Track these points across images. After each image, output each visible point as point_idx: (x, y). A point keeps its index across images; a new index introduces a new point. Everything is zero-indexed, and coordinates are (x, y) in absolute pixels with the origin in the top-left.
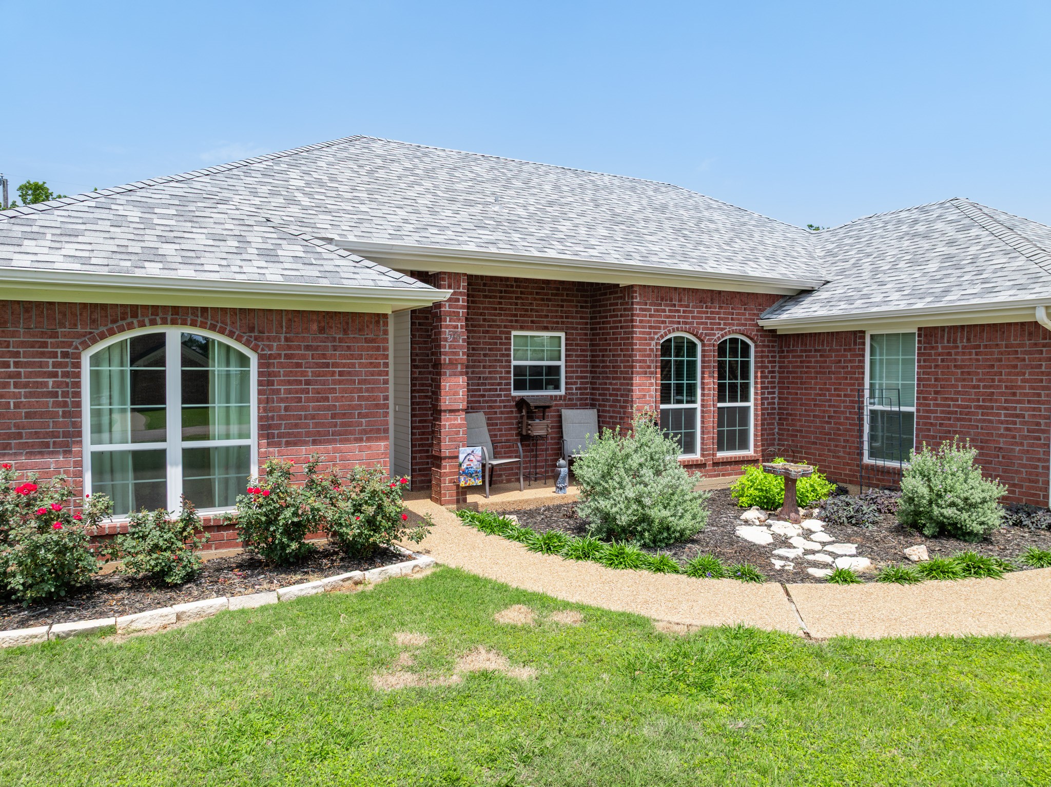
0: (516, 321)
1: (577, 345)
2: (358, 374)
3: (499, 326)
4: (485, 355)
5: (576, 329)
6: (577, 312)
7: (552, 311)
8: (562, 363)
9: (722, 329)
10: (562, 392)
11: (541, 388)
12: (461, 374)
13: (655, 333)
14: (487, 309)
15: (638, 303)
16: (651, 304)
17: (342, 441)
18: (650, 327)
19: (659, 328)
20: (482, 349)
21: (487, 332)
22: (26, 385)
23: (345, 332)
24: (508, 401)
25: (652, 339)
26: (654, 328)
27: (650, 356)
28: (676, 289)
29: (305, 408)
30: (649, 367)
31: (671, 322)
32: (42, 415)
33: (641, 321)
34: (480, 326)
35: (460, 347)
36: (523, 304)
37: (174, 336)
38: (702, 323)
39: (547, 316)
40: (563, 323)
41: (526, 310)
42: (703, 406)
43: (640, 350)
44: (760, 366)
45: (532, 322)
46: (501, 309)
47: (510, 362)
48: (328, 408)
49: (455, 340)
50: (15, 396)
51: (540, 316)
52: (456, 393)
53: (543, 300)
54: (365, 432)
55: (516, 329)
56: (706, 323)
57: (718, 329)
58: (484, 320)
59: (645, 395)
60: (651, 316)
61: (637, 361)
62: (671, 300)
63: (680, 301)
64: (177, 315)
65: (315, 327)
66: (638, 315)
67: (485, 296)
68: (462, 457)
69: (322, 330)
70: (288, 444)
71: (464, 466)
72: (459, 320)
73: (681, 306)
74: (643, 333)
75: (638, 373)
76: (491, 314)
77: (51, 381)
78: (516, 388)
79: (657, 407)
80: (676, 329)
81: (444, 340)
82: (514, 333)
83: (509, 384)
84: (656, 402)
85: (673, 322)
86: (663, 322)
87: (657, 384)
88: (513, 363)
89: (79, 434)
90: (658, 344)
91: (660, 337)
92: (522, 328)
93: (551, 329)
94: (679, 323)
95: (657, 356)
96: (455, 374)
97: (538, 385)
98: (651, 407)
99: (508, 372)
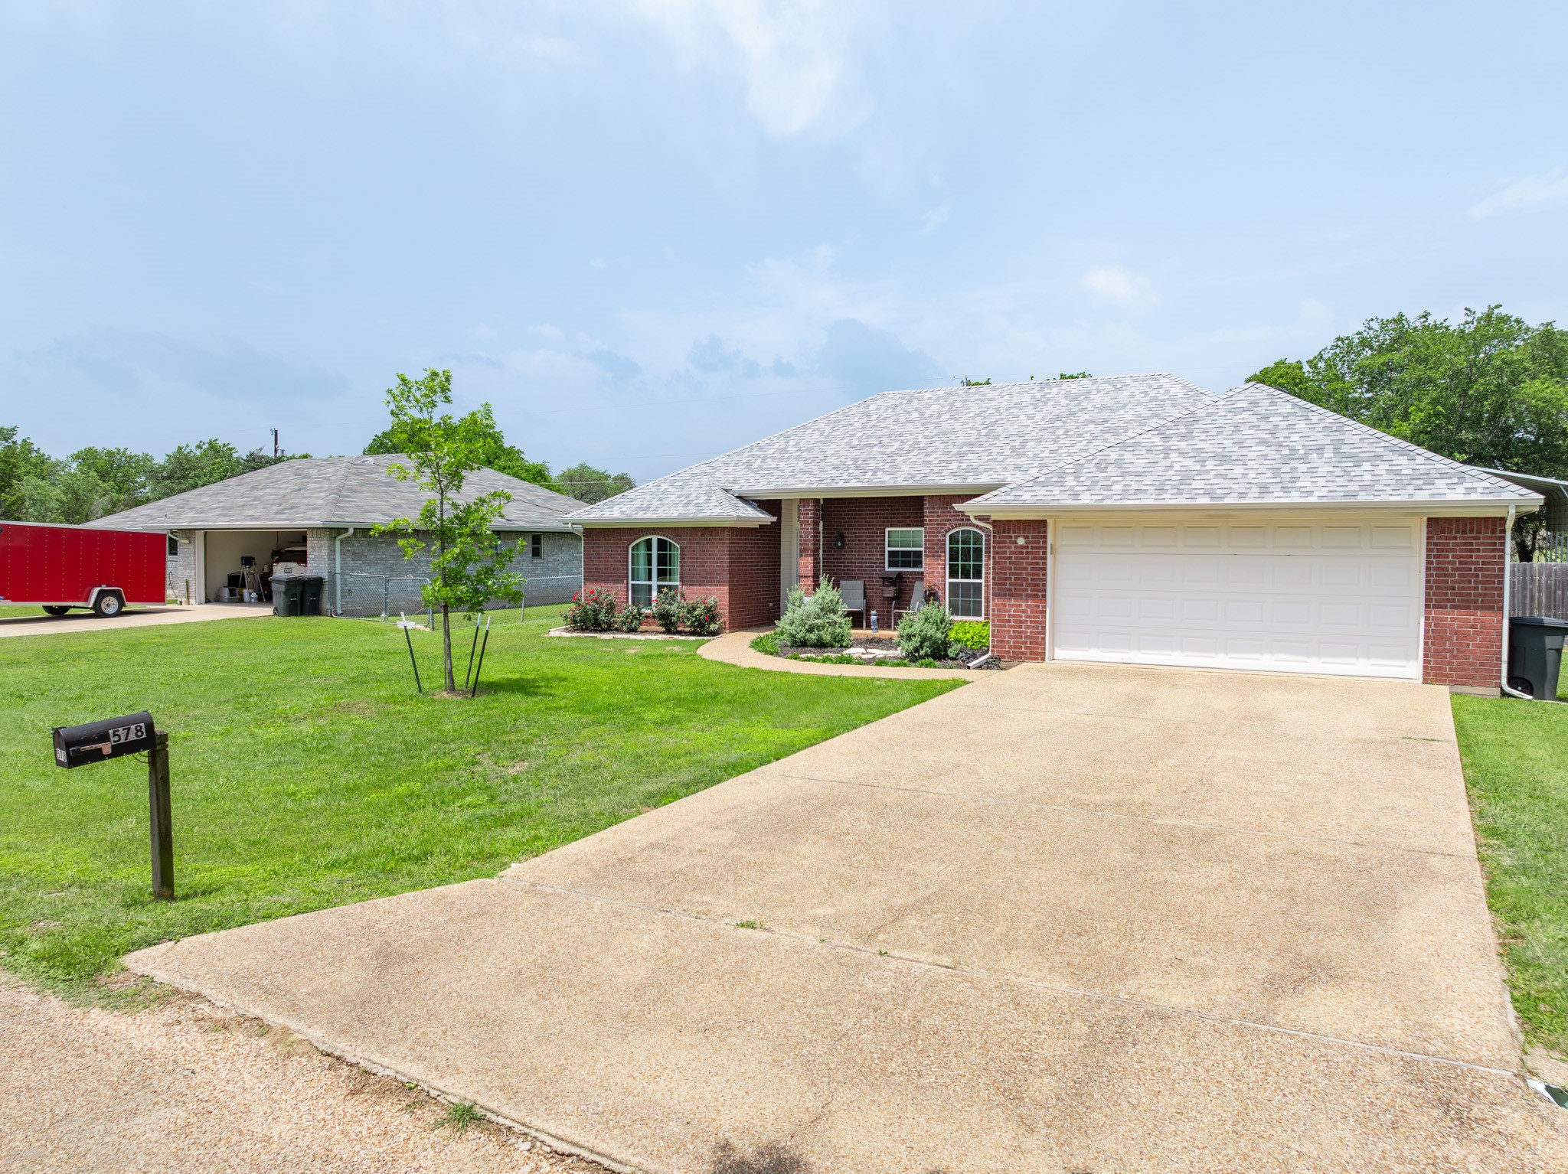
0: (888, 521)
2: (716, 555)
3: (876, 525)
4: (866, 544)
7: (913, 513)
11: (909, 566)
12: (810, 556)
13: (941, 528)
14: (868, 514)
15: (927, 508)
16: (938, 508)
17: (710, 585)
18: (938, 524)
19: (945, 524)
20: (865, 540)
21: (869, 529)
22: (613, 558)
23: (711, 535)
24: (882, 574)
25: (939, 532)
26: (941, 524)
27: (938, 544)
28: (959, 496)
29: (696, 570)
30: (937, 552)
31: (954, 520)
32: (617, 569)
33: (930, 520)
34: (863, 525)
35: (810, 540)
36: (892, 510)
37: (655, 539)
39: (909, 517)
40: (921, 521)
41: (896, 514)
43: (929, 541)
45: (899, 521)
46: (877, 514)
47: (884, 548)
48: (705, 570)
49: (806, 536)
50: (611, 562)
51: (904, 517)
52: (807, 567)
53: (906, 506)
54: (719, 582)
55: (888, 526)
58: (866, 522)
59: (933, 572)
60: (938, 516)
61: (927, 548)
64: (654, 531)
65: (699, 534)
66: (928, 516)
67: (866, 507)
69: (702, 535)
70: (690, 585)
72: (809, 525)
74: (932, 528)
75: (927, 556)
76: (870, 518)
77: (620, 556)
78: (890, 566)
79: (945, 581)
80: (960, 525)
81: (801, 536)
82: (887, 529)
83: (884, 563)
84: (945, 577)
85: (958, 520)
86: (948, 520)
87: (945, 565)
88: (887, 549)
89: (627, 577)
90: (945, 536)
91: (947, 532)
92: (891, 526)
93: (914, 526)
94: (962, 520)
95: (945, 544)
96: (806, 556)
97: (906, 564)
98: (938, 580)
99: (884, 555)
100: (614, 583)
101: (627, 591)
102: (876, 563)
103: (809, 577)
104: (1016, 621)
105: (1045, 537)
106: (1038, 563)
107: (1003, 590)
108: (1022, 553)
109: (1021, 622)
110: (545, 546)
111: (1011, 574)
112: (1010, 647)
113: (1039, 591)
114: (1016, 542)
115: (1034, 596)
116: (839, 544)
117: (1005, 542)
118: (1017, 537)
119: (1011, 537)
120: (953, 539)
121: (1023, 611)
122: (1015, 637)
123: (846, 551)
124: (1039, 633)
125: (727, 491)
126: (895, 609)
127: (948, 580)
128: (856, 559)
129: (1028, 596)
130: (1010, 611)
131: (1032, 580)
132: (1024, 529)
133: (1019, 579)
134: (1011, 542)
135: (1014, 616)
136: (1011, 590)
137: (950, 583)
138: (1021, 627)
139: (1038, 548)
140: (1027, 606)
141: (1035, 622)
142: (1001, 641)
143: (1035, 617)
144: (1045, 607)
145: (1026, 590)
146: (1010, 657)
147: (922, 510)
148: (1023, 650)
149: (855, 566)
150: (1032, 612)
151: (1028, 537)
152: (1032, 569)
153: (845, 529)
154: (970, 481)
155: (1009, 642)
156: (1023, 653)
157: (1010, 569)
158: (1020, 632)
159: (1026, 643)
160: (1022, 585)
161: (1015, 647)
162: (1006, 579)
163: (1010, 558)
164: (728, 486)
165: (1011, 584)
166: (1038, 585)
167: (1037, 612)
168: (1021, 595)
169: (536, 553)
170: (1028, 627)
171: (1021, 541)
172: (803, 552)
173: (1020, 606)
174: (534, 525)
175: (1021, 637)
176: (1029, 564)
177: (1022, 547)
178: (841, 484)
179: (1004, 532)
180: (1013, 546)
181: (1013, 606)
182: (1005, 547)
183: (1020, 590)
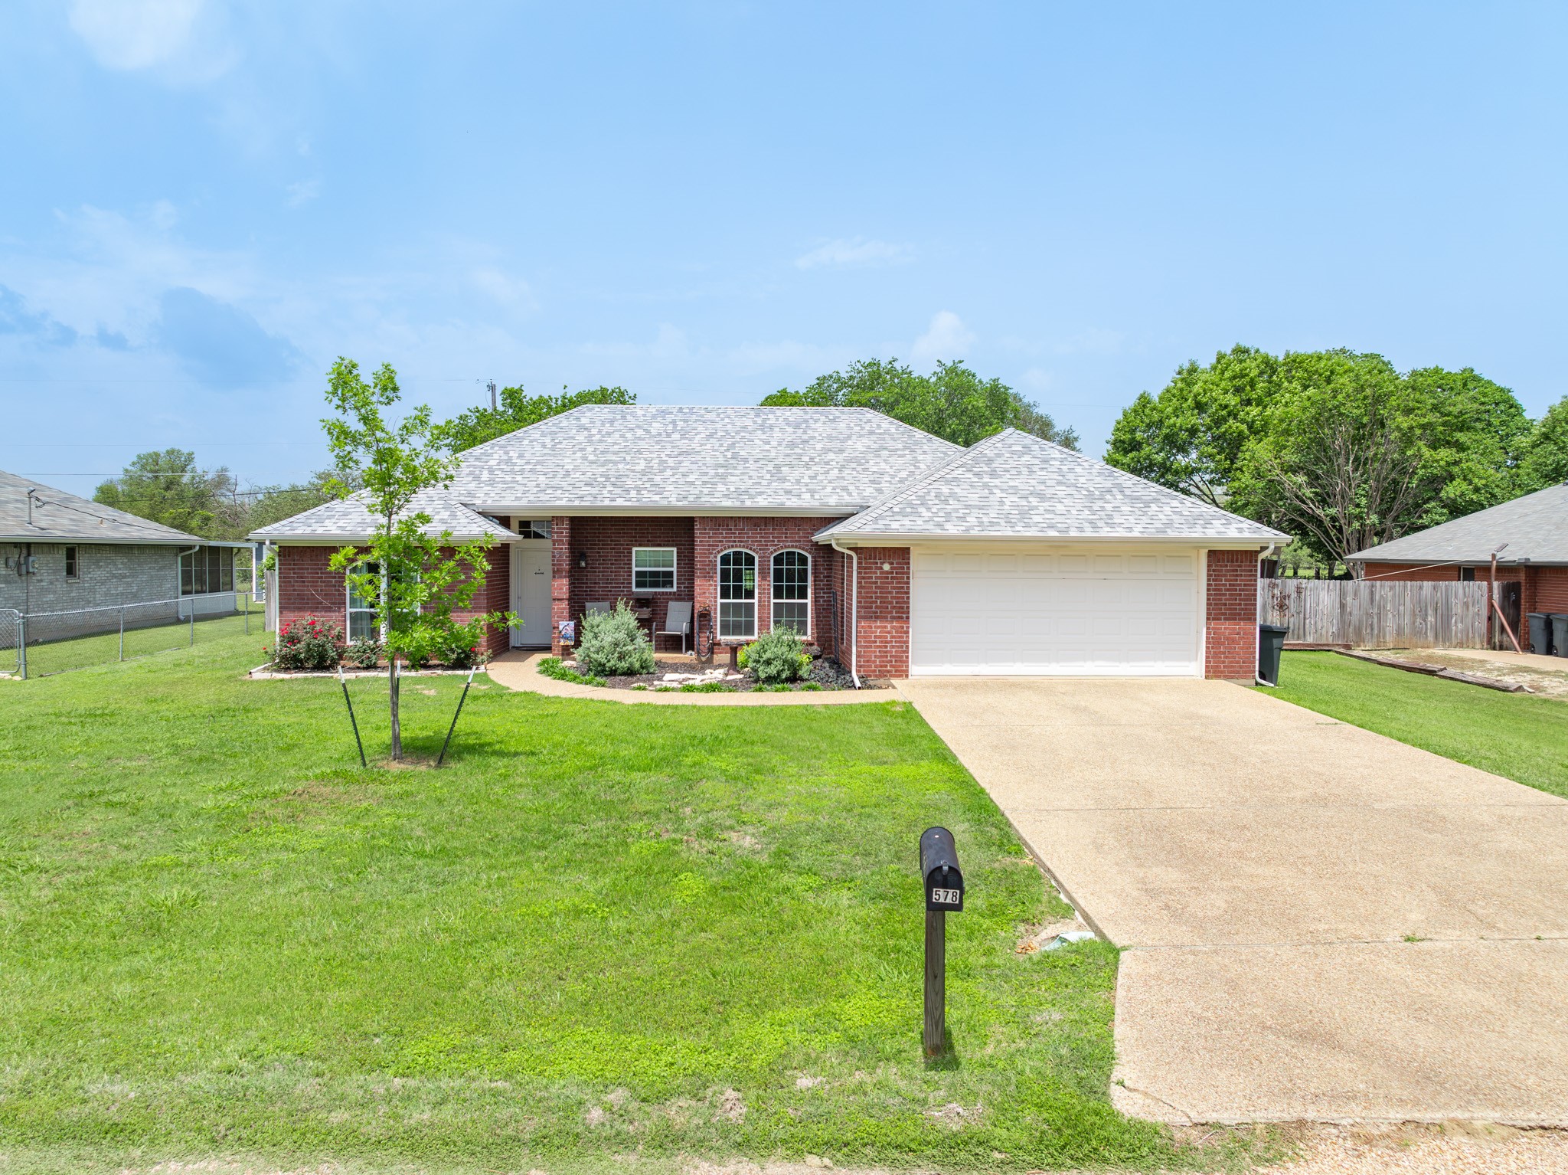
0: (636, 541)
1: (685, 556)
3: (623, 545)
4: (612, 564)
5: (684, 545)
6: (685, 533)
7: (663, 533)
8: (674, 569)
9: (776, 545)
10: (675, 589)
11: (658, 586)
12: (565, 577)
13: (713, 549)
14: (614, 533)
15: (698, 529)
16: (710, 529)
18: (709, 545)
19: (717, 546)
20: (610, 560)
21: (614, 549)
22: (324, 582)
24: (630, 595)
25: (712, 553)
26: (713, 545)
27: (709, 565)
28: (731, 518)
30: (709, 573)
31: (726, 541)
32: (330, 595)
33: (701, 541)
34: (608, 545)
35: (565, 561)
36: (640, 529)
38: (756, 541)
39: (660, 537)
40: (673, 541)
41: (644, 533)
42: (759, 601)
43: (700, 561)
44: (815, 573)
45: (648, 541)
46: (624, 533)
47: (631, 568)
49: (560, 556)
50: (321, 586)
51: (655, 537)
52: (562, 589)
53: (657, 525)
54: (475, 607)
55: (636, 546)
56: (761, 541)
57: (771, 545)
58: (611, 541)
59: (704, 593)
60: (709, 537)
61: (698, 569)
62: (727, 526)
63: (736, 526)
66: (698, 537)
67: (612, 525)
68: (561, 627)
71: (563, 633)
72: (564, 545)
73: (737, 529)
74: (703, 549)
75: (699, 577)
76: (616, 537)
77: (334, 580)
78: (637, 586)
79: (716, 601)
80: (733, 546)
81: (554, 557)
82: (634, 549)
83: (631, 583)
84: (716, 597)
85: (730, 541)
86: (720, 541)
87: (716, 585)
88: (635, 569)
89: (345, 603)
90: (716, 557)
91: (719, 552)
92: (640, 545)
93: (664, 546)
94: (735, 541)
95: (716, 565)
96: (561, 577)
97: (656, 585)
98: (711, 601)
99: (631, 576)
100: (326, 611)
101: (345, 621)
102: (623, 583)
103: (563, 599)
104: (881, 642)
105: (909, 563)
106: (903, 588)
107: (869, 612)
108: (887, 578)
109: (887, 642)
110: (82, 561)
111: (876, 598)
112: (876, 666)
113: (903, 613)
114: (882, 568)
115: (899, 617)
116: (583, 564)
117: (871, 568)
118: (882, 563)
119: (877, 563)
120: (725, 560)
121: (889, 632)
122: (881, 657)
123: (588, 572)
124: (904, 652)
125: (465, 505)
126: (657, 630)
127: (720, 601)
128: (599, 579)
129: (893, 618)
130: (876, 632)
131: (897, 603)
132: (890, 556)
133: (884, 602)
134: (877, 568)
135: (880, 637)
136: (877, 612)
137: (721, 604)
138: (886, 647)
139: (903, 573)
140: (892, 627)
141: (900, 642)
142: (868, 661)
143: (900, 637)
144: (908, 627)
145: (891, 612)
146: (876, 676)
147: (693, 529)
148: (889, 668)
149: (599, 587)
150: (897, 632)
151: (893, 564)
152: (897, 593)
153: (587, 548)
154: (748, 503)
155: (875, 662)
156: (888, 671)
157: (876, 593)
158: (886, 652)
159: (891, 661)
160: (887, 608)
161: (881, 666)
162: (872, 602)
163: (876, 583)
164: (467, 500)
165: (876, 607)
166: (902, 608)
167: (901, 632)
168: (886, 617)
169: (71, 571)
170: (893, 647)
171: (886, 567)
172: (556, 573)
173: (886, 627)
174: (75, 535)
175: (887, 657)
176: (894, 588)
177: (887, 572)
178: (607, 503)
179: (870, 559)
180: (878, 572)
181: (878, 627)
182: (871, 573)
183: (885, 612)
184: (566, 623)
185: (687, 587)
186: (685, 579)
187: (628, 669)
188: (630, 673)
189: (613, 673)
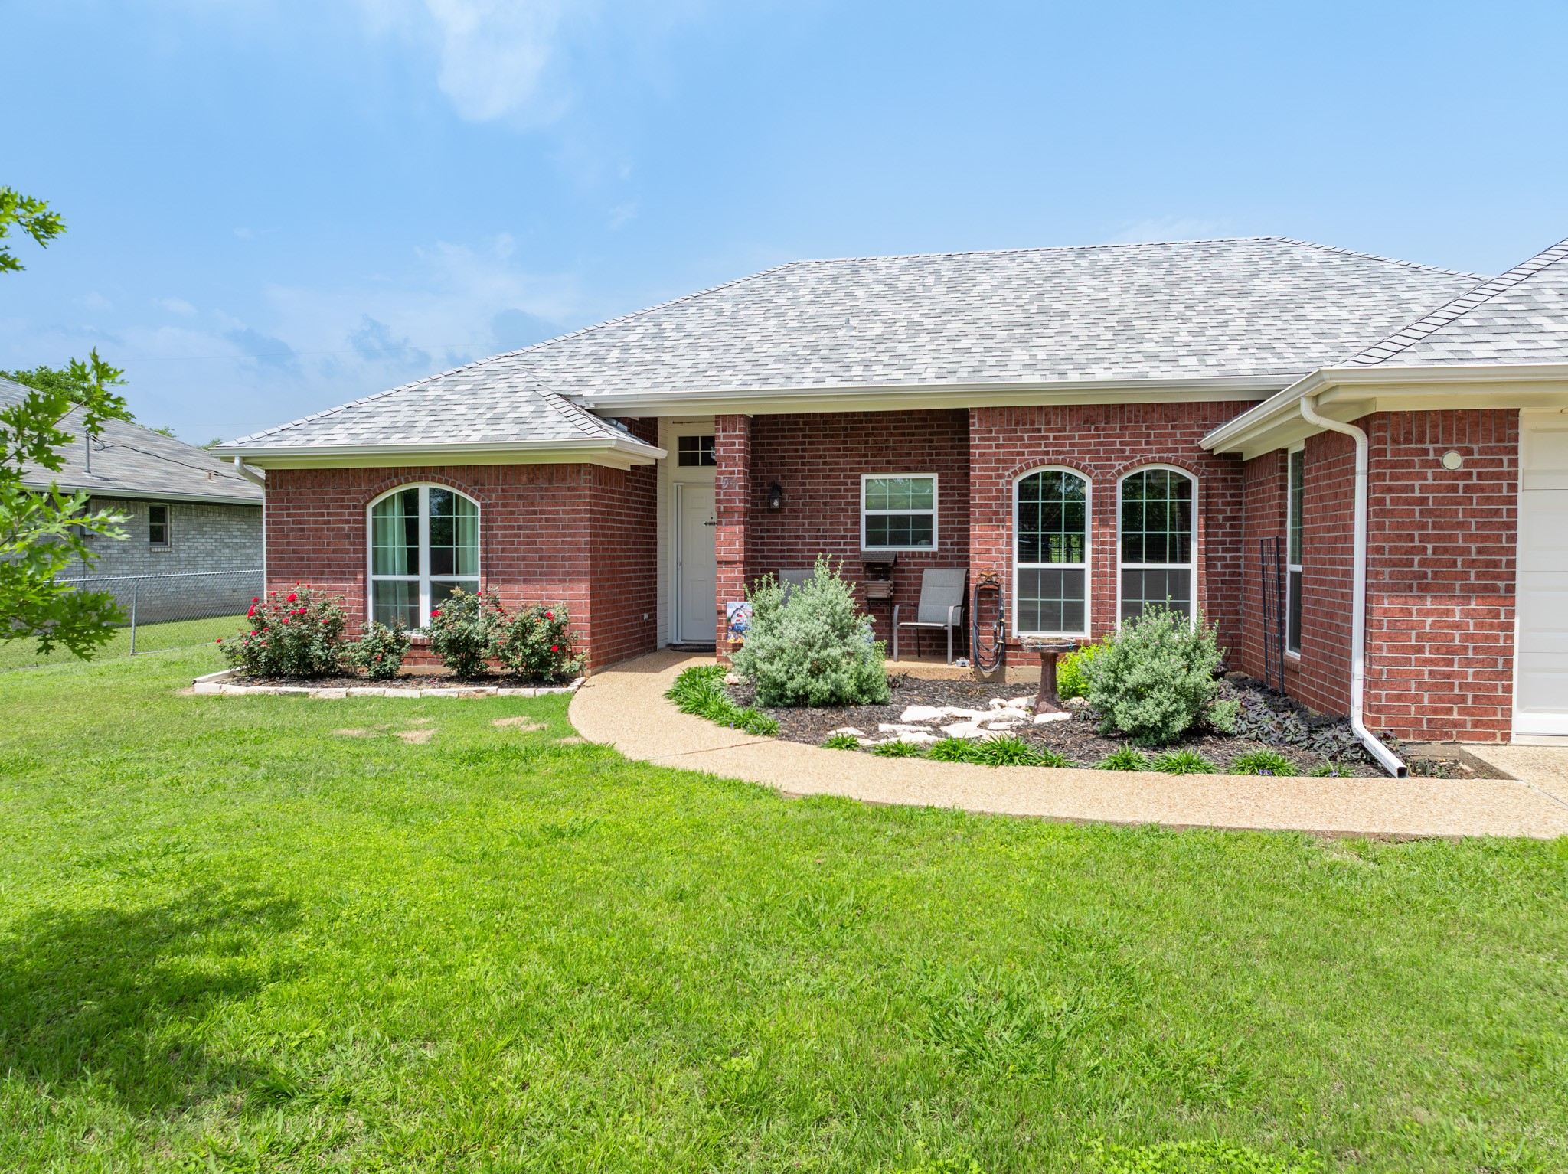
0: (866, 463)
1: (953, 488)
2: (562, 520)
3: (844, 470)
4: (825, 504)
5: (952, 468)
6: (952, 447)
7: (915, 448)
8: (934, 512)
9: (1127, 459)
10: (935, 547)
11: (906, 542)
12: (738, 523)
13: (1004, 469)
14: (828, 450)
15: (977, 431)
16: (998, 431)
17: (548, 581)
18: (998, 461)
19: (1013, 461)
20: (822, 497)
21: (828, 477)
22: (333, 529)
23: (550, 482)
24: (855, 557)
25: (1001, 476)
26: (1005, 461)
27: (997, 499)
28: (1040, 408)
29: (516, 551)
30: (996, 513)
31: (1031, 453)
32: (342, 551)
33: (981, 455)
34: (819, 470)
35: (737, 494)
36: (875, 442)
37: (424, 489)
38: (1089, 452)
39: (909, 454)
40: (931, 461)
41: (881, 449)
42: (1094, 566)
43: (980, 492)
44: (1207, 511)
45: (888, 462)
46: (846, 449)
47: (858, 510)
48: (536, 551)
49: (730, 486)
50: (328, 537)
51: (901, 454)
52: (732, 544)
53: (903, 434)
54: (568, 574)
55: (866, 472)
56: (1098, 452)
57: (1118, 459)
58: (825, 463)
59: (988, 551)
60: (997, 446)
61: (975, 506)
62: (1032, 423)
63: (1048, 423)
64: (424, 473)
65: (524, 478)
66: (977, 447)
68: (730, 612)
69: (531, 481)
70: (504, 581)
71: (734, 622)
72: (736, 465)
73: (1051, 430)
74: (986, 469)
75: (977, 521)
76: (833, 456)
77: (346, 526)
78: (869, 543)
79: (1010, 566)
80: (1042, 463)
81: (719, 487)
82: (864, 477)
83: (858, 537)
84: (1010, 559)
85: (1037, 453)
86: (1018, 454)
87: (1010, 536)
88: (865, 512)
89: (365, 566)
90: (1010, 483)
91: (1015, 474)
92: (874, 471)
93: (917, 470)
94: (1047, 453)
95: (1010, 498)
96: (731, 524)
97: (901, 539)
98: (1000, 566)
99: (858, 523)
100: (336, 580)
101: (365, 596)
102: (844, 537)
103: (735, 562)
104: (1437, 650)
105: (1515, 451)
106: (1497, 513)
107: (1405, 576)
108: (1455, 489)
109: (1451, 650)
110: (173, 524)
111: (1424, 538)
112: (1421, 710)
113: (1497, 577)
114: (1438, 464)
115: (1486, 588)
116: (776, 503)
117: (1409, 464)
118: (1441, 452)
119: (1426, 452)
120: (1026, 490)
121: (1457, 626)
122: (1435, 686)
123: (785, 517)
124: (1500, 676)
125: (567, 398)
126: (901, 619)
127: (1017, 565)
128: (805, 531)
129: (1469, 589)
130: (1422, 624)
131: (1480, 551)
132: (1461, 433)
133: (1445, 550)
134: (1425, 464)
135: (1433, 637)
136: (1424, 576)
137: (1020, 571)
138: (1450, 663)
139: (1499, 476)
140: (1467, 614)
141: (1488, 650)
142: (1399, 697)
143: (1487, 638)
144: (1511, 614)
145: (1465, 575)
146: (1421, 735)
147: (968, 433)
148: (1455, 716)
149: (804, 544)
150: (1479, 626)
151: (1469, 452)
152: (1479, 525)
153: (784, 477)
154: (1074, 377)
155: (1418, 699)
156: (1455, 724)
157: (1424, 526)
158: (1449, 676)
159: (1463, 699)
160: (1454, 564)
161: (1435, 711)
162: (1412, 551)
163: (1423, 501)
164: (567, 390)
165: (1422, 563)
166: (1496, 564)
167: (1492, 626)
168: (1450, 588)
169: (157, 536)
170: (1469, 662)
171: (1453, 461)
172: (723, 515)
173: (1449, 612)
175: (1451, 687)
176: (1473, 514)
177: (1455, 475)
178: (808, 384)
179: (1407, 441)
180: (1430, 473)
181: (1429, 613)
182: (1408, 476)
183: (1448, 575)
184: (738, 604)
185: (958, 544)
186: (953, 529)
187: (832, 694)
188: (836, 701)
189: (801, 701)
